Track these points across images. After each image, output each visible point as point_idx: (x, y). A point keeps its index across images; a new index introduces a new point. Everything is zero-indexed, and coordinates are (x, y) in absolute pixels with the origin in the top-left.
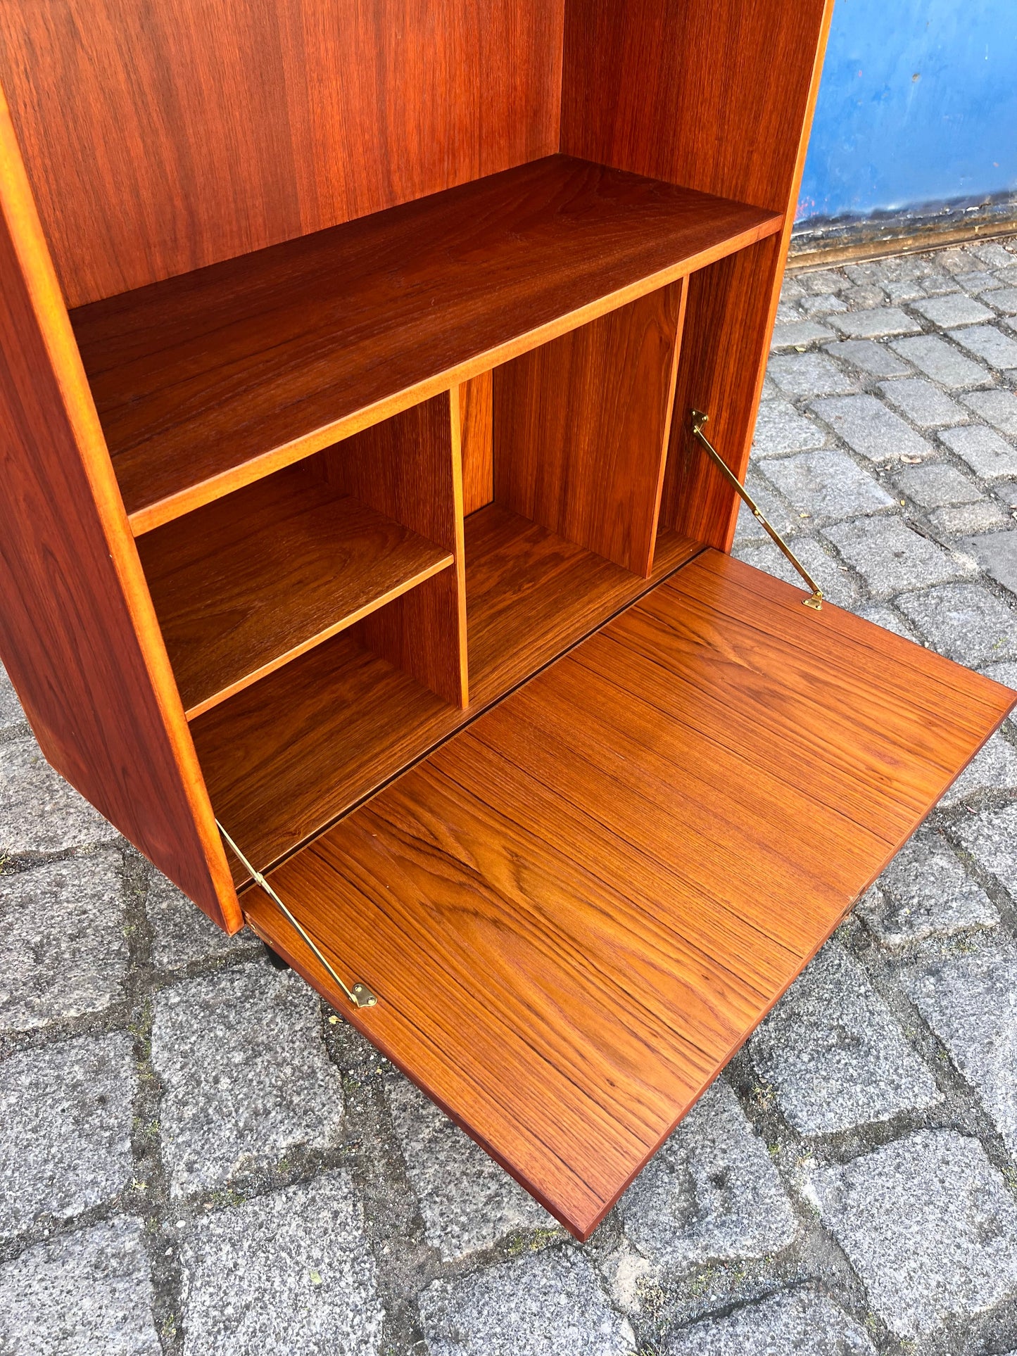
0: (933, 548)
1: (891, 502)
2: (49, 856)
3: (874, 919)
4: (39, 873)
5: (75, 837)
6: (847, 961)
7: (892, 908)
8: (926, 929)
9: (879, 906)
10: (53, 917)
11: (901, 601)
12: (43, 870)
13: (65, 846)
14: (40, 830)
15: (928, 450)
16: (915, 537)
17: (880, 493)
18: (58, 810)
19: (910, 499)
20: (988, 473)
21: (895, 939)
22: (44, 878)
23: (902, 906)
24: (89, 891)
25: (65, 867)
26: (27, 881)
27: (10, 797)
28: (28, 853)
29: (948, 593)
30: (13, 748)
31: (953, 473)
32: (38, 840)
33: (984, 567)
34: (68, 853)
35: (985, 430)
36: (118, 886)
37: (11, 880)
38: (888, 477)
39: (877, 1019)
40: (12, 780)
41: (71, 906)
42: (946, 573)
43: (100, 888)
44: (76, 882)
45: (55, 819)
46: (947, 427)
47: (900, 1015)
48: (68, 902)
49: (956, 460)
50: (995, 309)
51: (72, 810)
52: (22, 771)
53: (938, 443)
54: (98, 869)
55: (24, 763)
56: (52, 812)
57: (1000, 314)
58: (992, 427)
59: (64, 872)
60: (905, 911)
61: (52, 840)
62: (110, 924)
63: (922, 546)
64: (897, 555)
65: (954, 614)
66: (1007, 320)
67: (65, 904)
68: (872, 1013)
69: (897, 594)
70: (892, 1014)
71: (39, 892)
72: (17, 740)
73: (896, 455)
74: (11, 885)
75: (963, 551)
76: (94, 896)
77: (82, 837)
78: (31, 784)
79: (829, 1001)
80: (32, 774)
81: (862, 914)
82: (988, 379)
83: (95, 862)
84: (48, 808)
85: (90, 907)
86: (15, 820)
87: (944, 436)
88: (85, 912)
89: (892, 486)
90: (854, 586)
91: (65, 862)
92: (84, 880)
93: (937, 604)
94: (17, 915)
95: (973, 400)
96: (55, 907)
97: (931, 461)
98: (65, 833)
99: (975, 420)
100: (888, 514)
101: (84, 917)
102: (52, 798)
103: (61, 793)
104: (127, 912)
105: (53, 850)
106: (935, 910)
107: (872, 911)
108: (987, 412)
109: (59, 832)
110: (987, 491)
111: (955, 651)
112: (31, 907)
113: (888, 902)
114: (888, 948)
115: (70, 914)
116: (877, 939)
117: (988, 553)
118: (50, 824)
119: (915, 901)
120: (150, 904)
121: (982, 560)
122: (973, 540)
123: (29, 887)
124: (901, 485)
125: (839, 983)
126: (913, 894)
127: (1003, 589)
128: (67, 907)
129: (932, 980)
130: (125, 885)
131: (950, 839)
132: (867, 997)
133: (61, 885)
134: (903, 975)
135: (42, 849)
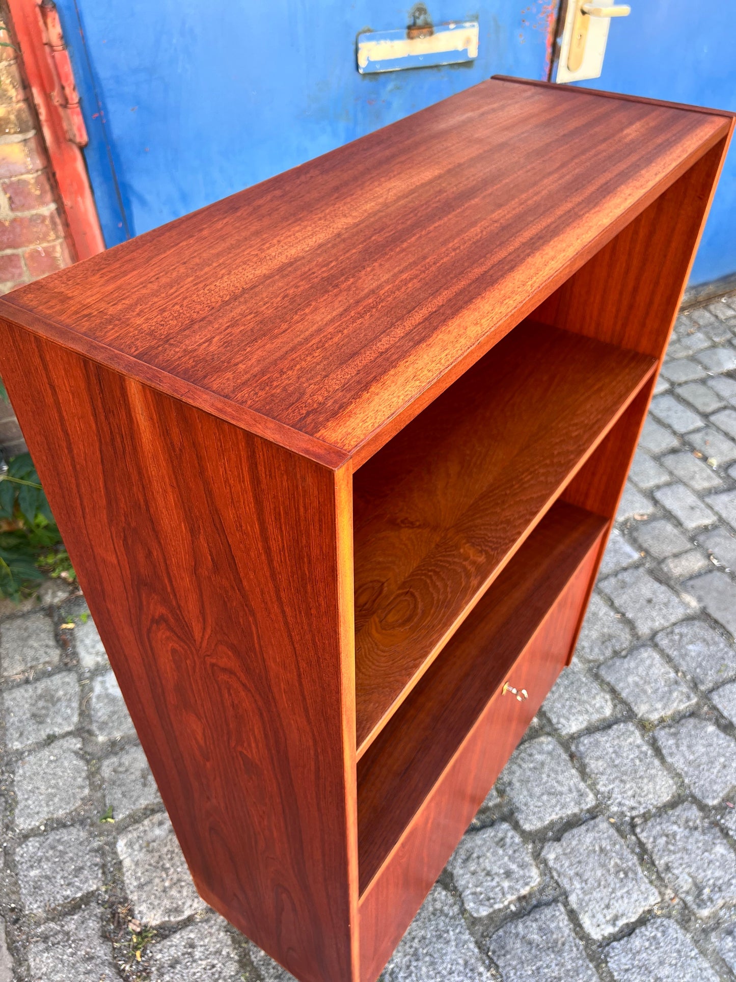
0: (669, 593)
1: (636, 556)
2: (178, 923)
3: (689, 899)
4: (176, 938)
5: (191, 906)
6: (680, 934)
7: (699, 888)
8: (720, 902)
9: (691, 889)
10: (194, 974)
11: (658, 638)
12: (178, 936)
13: (187, 913)
14: (167, 903)
15: (650, 509)
16: (656, 585)
17: (628, 549)
18: (175, 884)
19: (647, 552)
20: (691, 524)
21: (705, 913)
22: (180, 942)
23: (704, 888)
24: (211, 949)
25: (191, 931)
26: (171, 946)
27: (139, 878)
28: (164, 923)
29: (684, 630)
30: (130, 836)
31: (669, 528)
32: (169, 912)
33: (702, 605)
34: (190, 920)
35: (681, 489)
36: (229, 942)
37: (159, 947)
38: (630, 533)
39: (705, 974)
40: (137, 864)
41: (204, 963)
42: (679, 613)
43: (218, 946)
44: (202, 943)
45: (174, 892)
46: (658, 487)
47: (717, 967)
48: (201, 960)
49: (669, 516)
50: (668, 380)
51: (183, 884)
52: (142, 855)
53: (656, 502)
54: (213, 931)
55: (141, 848)
56: (171, 887)
57: (672, 384)
58: (685, 484)
59: (192, 936)
60: (707, 891)
61: (177, 910)
62: (233, 973)
63: (662, 593)
64: (649, 601)
65: (691, 647)
66: (679, 391)
67: (200, 962)
68: (701, 969)
69: (654, 634)
70: (712, 967)
71: (179, 954)
72: (130, 828)
73: (631, 514)
74: (161, 951)
75: (687, 591)
76: (216, 952)
77: (195, 905)
78: (150, 865)
79: (676, 965)
80: (149, 857)
81: (683, 896)
82: (675, 443)
83: (209, 924)
84: (167, 884)
85: (215, 962)
86: (148, 897)
87: (658, 495)
88: (213, 966)
89: (634, 542)
90: (627, 630)
91: (190, 927)
92: (206, 941)
93: (680, 640)
94: (171, 975)
95: (670, 461)
96: (194, 965)
97: (653, 518)
98: (184, 903)
99: (675, 481)
100: (636, 566)
101: (214, 970)
102: (167, 876)
103: (172, 870)
104: (240, 962)
105: (180, 919)
106: (724, 887)
107: (687, 893)
108: (680, 473)
109: (180, 903)
110: (692, 539)
111: (697, 677)
112: (178, 967)
113: (695, 884)
114: (701, 919)
115: (205, 969)
116: (694, 914)
117: (702, 593)
118: (172, 898)
119: (711, 882)
120: (253, 954)
121: (700, 599)
122: (691, 583)
123: (173, 951)
124: (640, 540)
125: (679, 951)
126: (709, 877)
127: (716, 622)
128: (201, 965)
129: (730, 939)
130: (234, 940)
131: (722, 830)
132: (696, 959)
133: (192, 946)
134: (713, 938)
135: (172, 919)
